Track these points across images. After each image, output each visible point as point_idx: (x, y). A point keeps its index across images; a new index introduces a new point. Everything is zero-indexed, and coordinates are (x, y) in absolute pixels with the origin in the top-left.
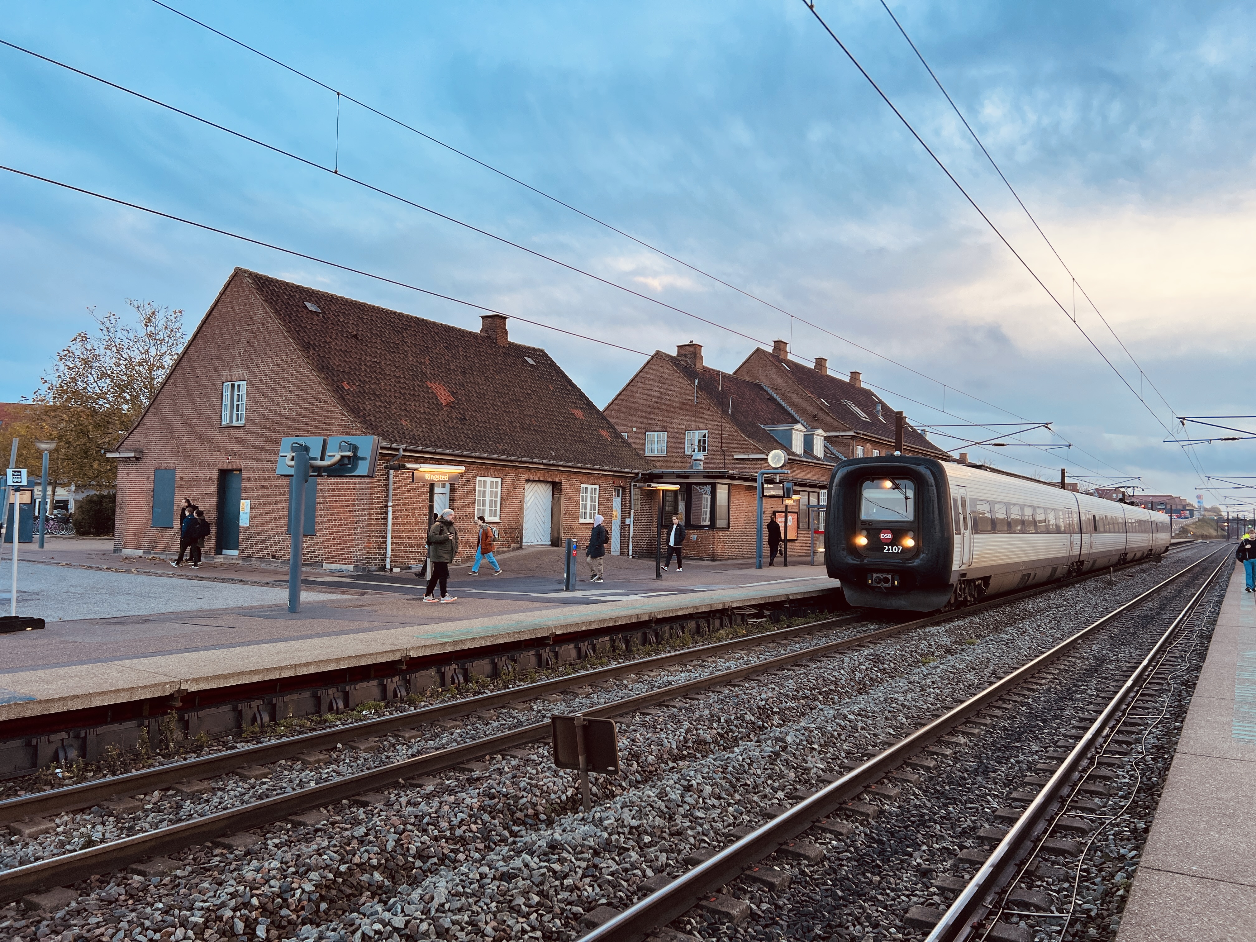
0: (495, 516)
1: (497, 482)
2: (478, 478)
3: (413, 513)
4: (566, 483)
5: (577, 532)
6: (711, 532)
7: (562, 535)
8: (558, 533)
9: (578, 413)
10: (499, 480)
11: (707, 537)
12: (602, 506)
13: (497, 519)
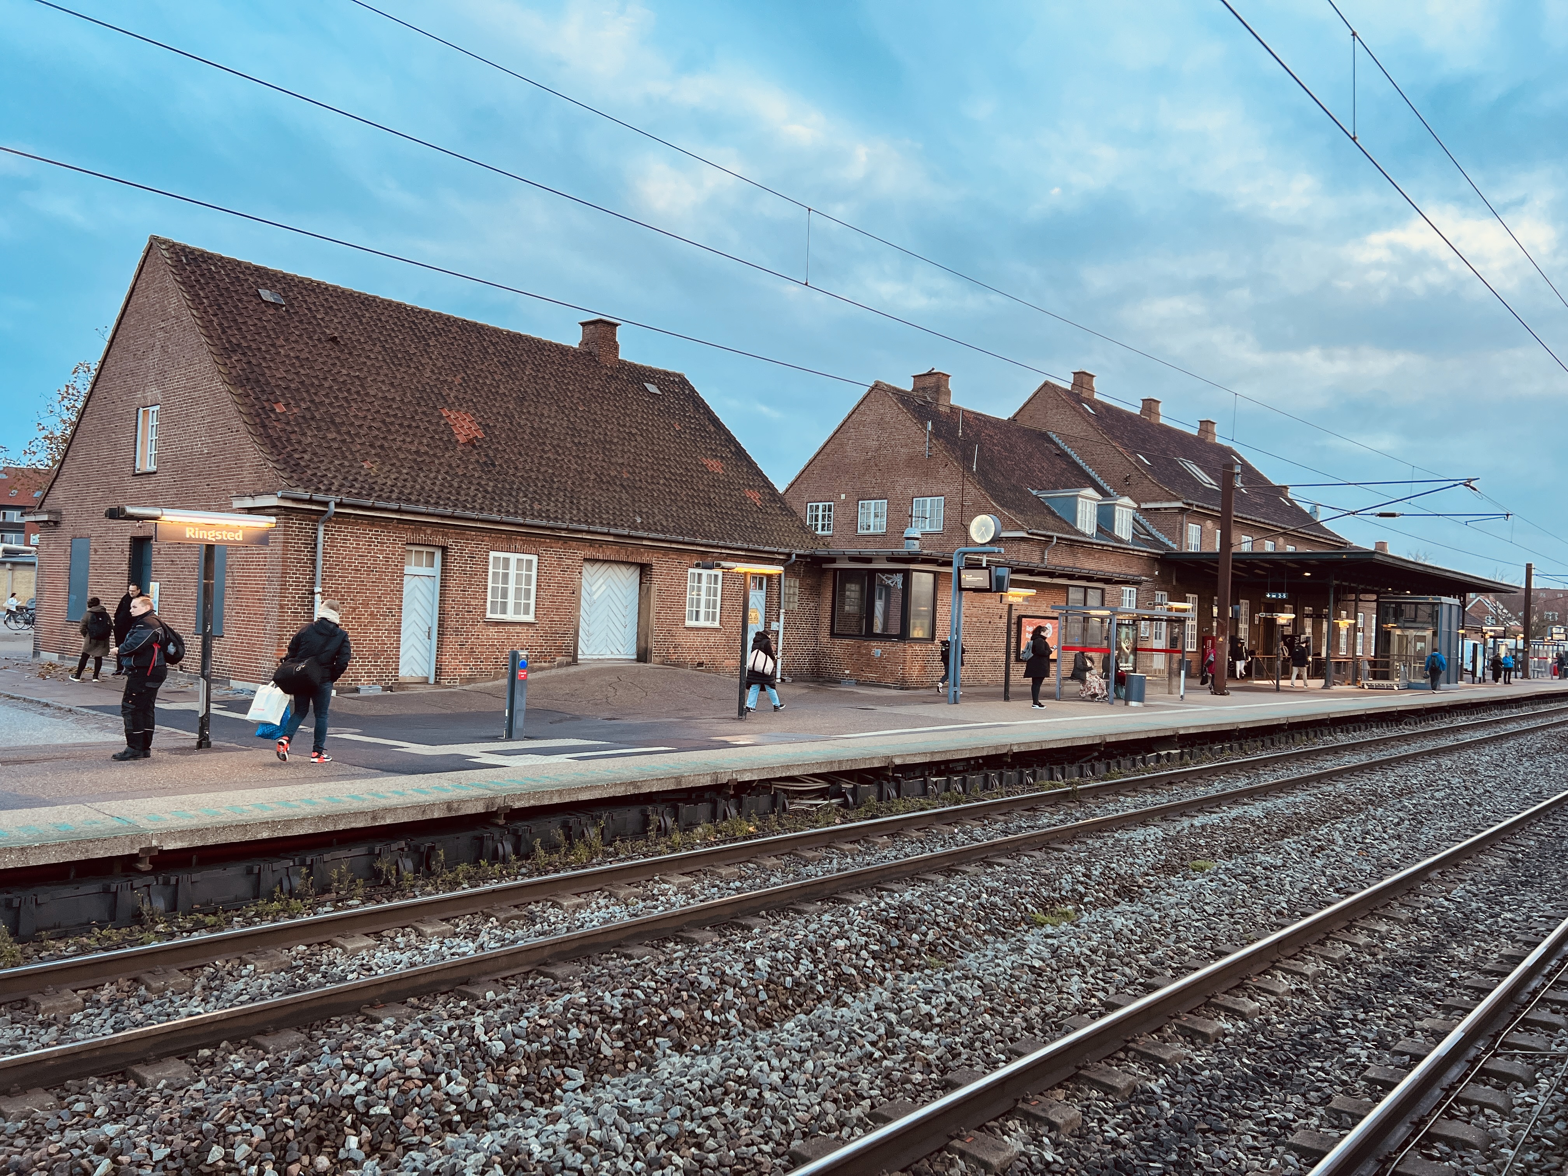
0: (527, 612)
1: (530, 562)
2: (492, 554)
3: (365, 605)
4: (661, 566)
5: (680, 640)
6: (901, 645)
7: (652, 645)
8: (646, 642)
9: (715, 465)
10: (535, 558)
11: (895, 653)
12: (727, 603)
13: (530, 618)
